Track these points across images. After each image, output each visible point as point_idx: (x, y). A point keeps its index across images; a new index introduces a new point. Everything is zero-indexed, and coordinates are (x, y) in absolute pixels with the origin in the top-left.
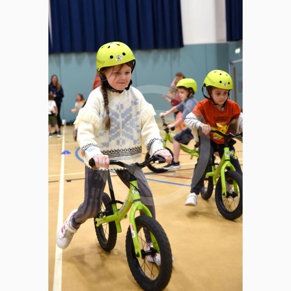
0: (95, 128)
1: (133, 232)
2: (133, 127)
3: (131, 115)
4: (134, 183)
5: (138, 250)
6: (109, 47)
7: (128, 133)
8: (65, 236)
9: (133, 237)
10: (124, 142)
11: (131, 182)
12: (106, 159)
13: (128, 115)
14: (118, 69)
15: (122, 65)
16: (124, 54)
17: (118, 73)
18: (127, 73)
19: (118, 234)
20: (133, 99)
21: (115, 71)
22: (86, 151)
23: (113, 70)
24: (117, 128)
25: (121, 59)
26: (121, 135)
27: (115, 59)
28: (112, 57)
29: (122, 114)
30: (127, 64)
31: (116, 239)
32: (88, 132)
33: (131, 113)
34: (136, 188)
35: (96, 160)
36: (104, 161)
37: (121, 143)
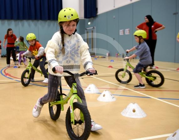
0: (56, 52)
1: (71, 110)
2: (75, 54)
3: (75, 47)
4: (75, 84)
5: (72, 120)
6: (65, 11)
7: (72, 57)
8: (37, 111)
9: (71, 113)
10: (70, 62)
11: (73, 84)
12: (61, 69)
13: (74, 47)
14: (68, 23)
15: (71, 21)
16: (72, 15)
17: (69, 25)
18: (74, 25)
19: (61, 111)
20: (77, 39)
21: (67, 24)
22: (51, 63)
23: (66, 23)
24: (68, 54)
25: (70, 18)
26: (69, 57)
27: (67, 17)
28: (65, 16)
29: (70, 47)
30: (74, 20)
31: (60, 114)
32: (52, 53)
33: (75, 46)
34: (75, 87)
35: (56, 69)
36: (60, 70)
37: (68, 62)
